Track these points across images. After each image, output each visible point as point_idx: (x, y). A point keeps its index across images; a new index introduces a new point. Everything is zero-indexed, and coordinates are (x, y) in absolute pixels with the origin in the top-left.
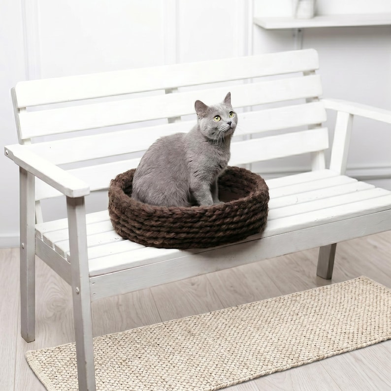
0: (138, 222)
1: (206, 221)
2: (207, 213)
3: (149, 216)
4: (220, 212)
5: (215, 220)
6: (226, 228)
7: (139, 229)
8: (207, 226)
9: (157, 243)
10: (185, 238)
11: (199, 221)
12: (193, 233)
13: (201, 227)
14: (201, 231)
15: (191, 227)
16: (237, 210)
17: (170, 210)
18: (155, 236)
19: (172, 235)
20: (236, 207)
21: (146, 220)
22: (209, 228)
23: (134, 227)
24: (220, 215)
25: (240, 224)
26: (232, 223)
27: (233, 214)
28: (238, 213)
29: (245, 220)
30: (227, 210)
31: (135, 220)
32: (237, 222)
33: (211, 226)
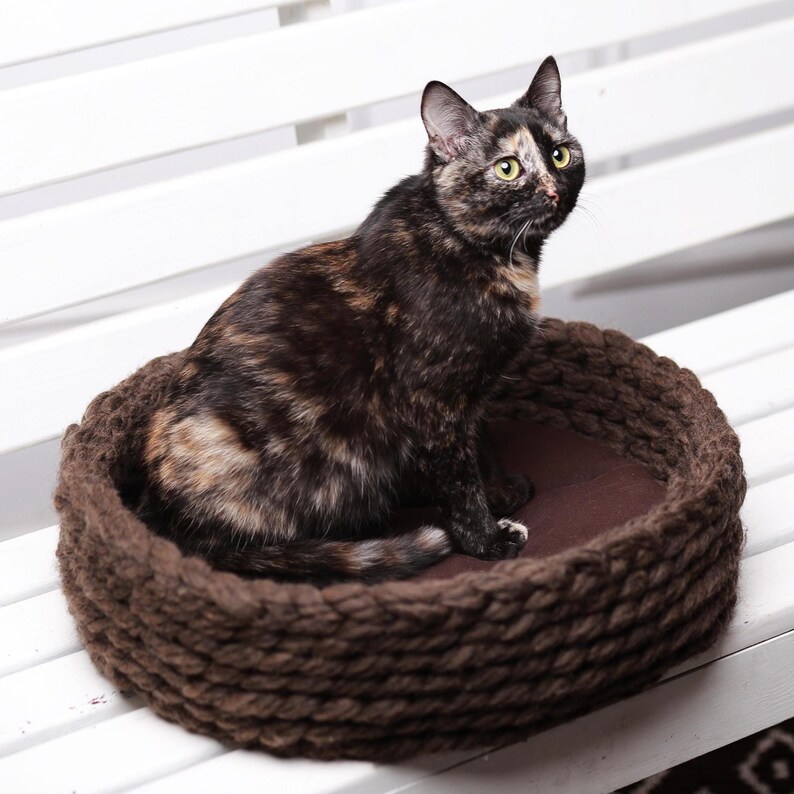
0: (191, 651)
1: (490, 641)
2: (495, 607)
3: (236, 630)
4: (548, 599)
5: (530, 634)
6: (578, 661)
7: (194, 679)
8: (492, 663)
9: (278, 742)
10: (401, 721)
11: (456, 645)
12: (435, 695)
13: (468, 670)
14: (469, 687)
15: (424, 673)
16: (620, 580)
17: (332, 604)
18: (266, 714)
19: (344, 707)
20: (618, 566)
21: (222, 643)
22: (502, 672)
23: (173, 669)
24: (550, 608)
25: (637, 636)
26: (604, 637)
27: (603, 599)
28: (627, 590)
29: (656, 615)
30: (582, 583)
31: (176, 641)
32: (625, 630)
33: (512, 661)
